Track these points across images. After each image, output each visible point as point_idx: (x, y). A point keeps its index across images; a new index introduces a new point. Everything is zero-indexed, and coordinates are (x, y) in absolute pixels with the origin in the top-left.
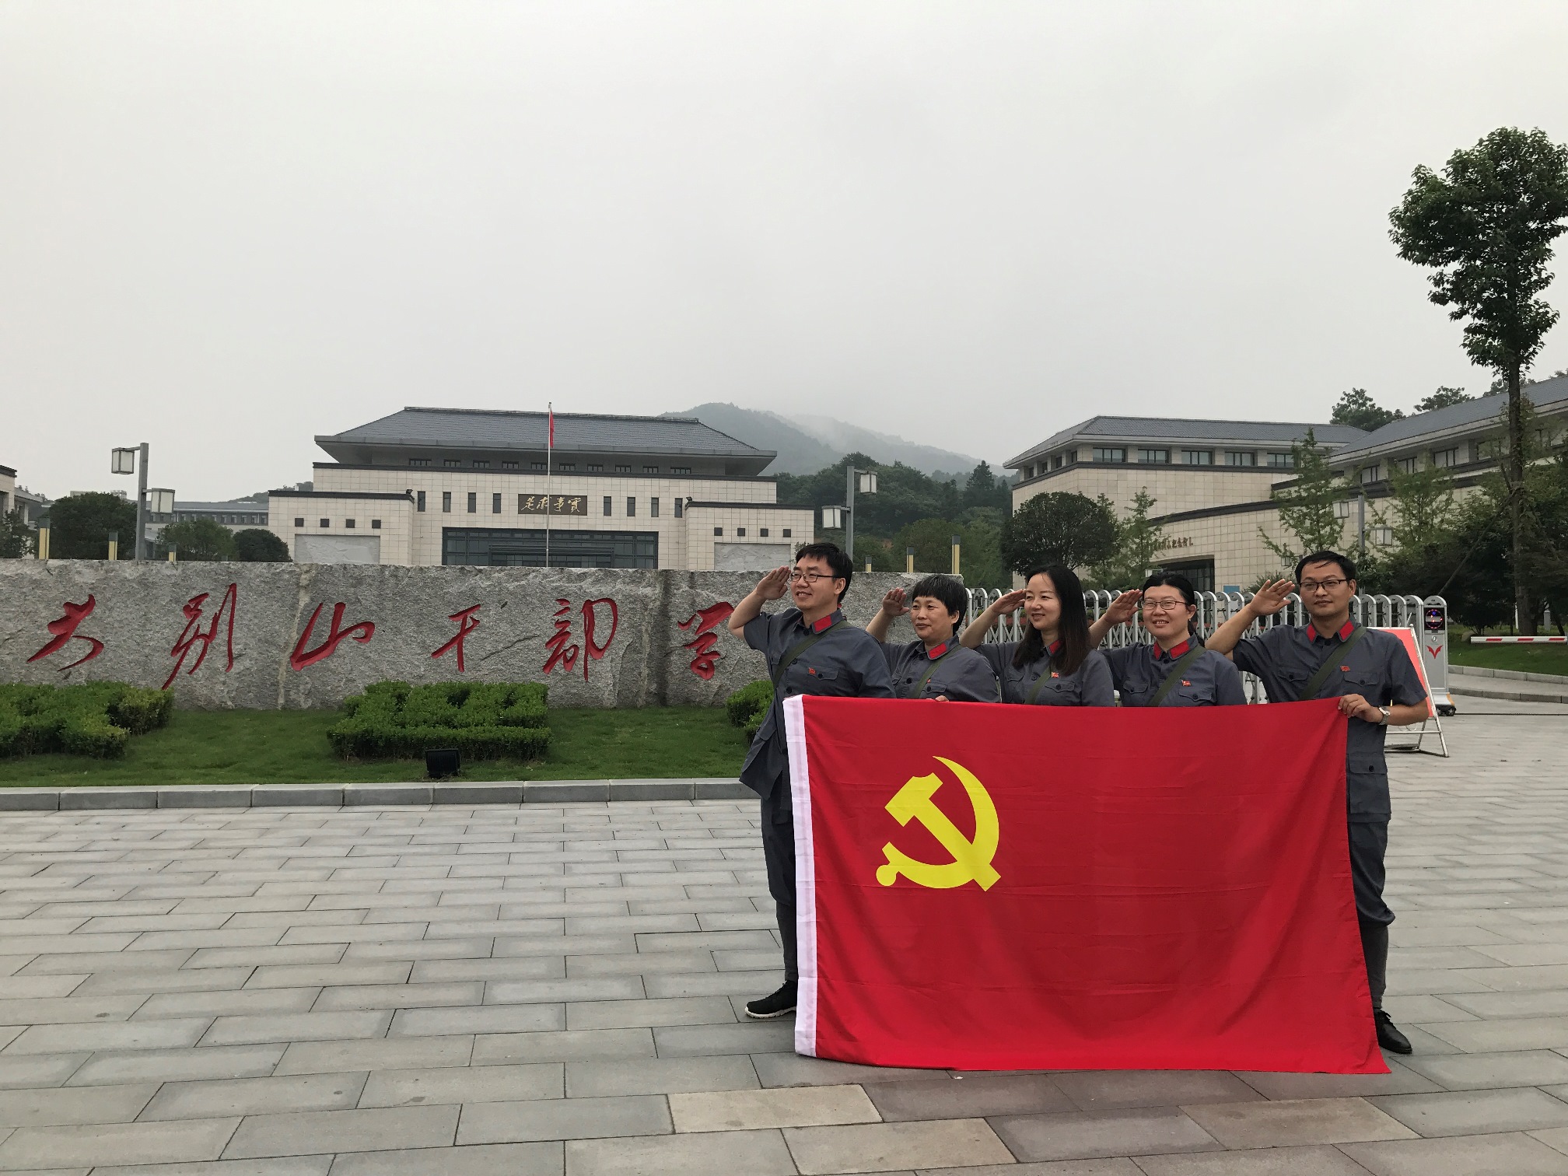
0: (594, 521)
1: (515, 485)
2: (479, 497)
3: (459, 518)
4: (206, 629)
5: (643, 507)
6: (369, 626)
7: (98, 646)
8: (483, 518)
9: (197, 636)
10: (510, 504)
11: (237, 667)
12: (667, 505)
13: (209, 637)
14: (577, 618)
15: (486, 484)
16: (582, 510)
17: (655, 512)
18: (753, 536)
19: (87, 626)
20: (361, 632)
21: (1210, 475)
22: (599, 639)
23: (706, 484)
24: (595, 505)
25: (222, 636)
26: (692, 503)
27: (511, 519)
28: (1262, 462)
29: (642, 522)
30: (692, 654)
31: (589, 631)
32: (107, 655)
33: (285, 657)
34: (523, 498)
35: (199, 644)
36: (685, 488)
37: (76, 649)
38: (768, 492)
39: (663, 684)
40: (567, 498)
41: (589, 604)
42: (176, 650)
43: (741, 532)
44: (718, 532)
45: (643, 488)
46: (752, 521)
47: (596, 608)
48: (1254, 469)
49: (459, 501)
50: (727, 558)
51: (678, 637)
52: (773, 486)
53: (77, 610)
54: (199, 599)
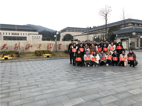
0: (20, 36)
1: (11, 32)
2: (7, 33)
3: (5, 35)
4: (17, 46)
5: (25, 34)
6: (32, 46)
7: (7, 48)
8: (8, 35)
9: (16, 47)
10: (11, 34)
11: (20, 50)
12: (27, 34)
13: (18, 47)
14: (49, 45)
15: (8, 32)
16: (19, 34)
17: (26, 35)
18: (36, 37)
19: (6, 46)
20: (31, 46)
21: (77, 32)
22: (51, 47)
23: (31, 32)
24: (20, 34)
25: (19, 47)
26: (30, 34)
27: (11, 35)
28: (81, 31)
29: (25, 36)
30: (59, 48)
31: (50, 46)
32: (8, 49)
33: (25, 49)
34: (12, 33)
35: (17, 48)
36: (29, 32)
37: (5, 49)
38: (37, 33)
39: (56, 50)
40: (17, 33)
41: (50, 44)
42: (15, 48)
43: (35, 37)
44: (33, 37)
45: (25, 32)
46: (36, 36)
47: (51, 44)
48: (80, 32)
49: (5, 33)
50: (34, 39)
51: (57, 47)
52: (38, 32)
53: (5, 45)
54: (16, 44)
